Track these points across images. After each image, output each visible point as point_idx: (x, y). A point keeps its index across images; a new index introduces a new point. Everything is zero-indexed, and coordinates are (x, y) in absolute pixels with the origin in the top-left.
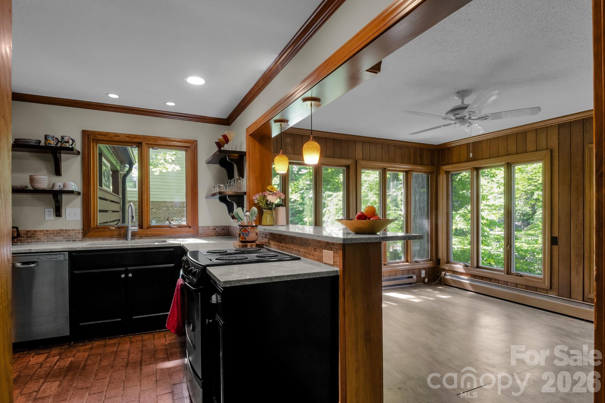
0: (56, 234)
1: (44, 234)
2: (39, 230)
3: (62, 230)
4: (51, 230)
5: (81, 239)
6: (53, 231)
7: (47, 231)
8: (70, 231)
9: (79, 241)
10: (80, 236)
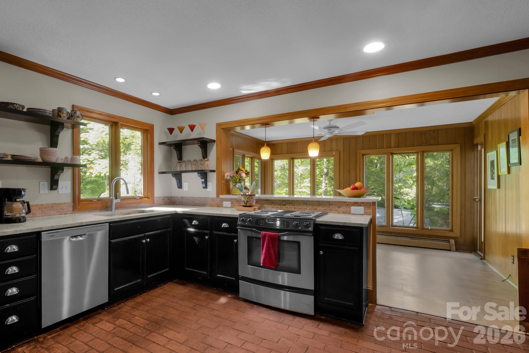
0: (50, 208)
1: (39, 209)
2: (35, 205)
3: (55, 204)
4: (45, 204)
5: (71, 212)
6: (47, 205)
7: (42, 205)
8: (62, 204)
9: (70, 214)
10: (71, 209)
